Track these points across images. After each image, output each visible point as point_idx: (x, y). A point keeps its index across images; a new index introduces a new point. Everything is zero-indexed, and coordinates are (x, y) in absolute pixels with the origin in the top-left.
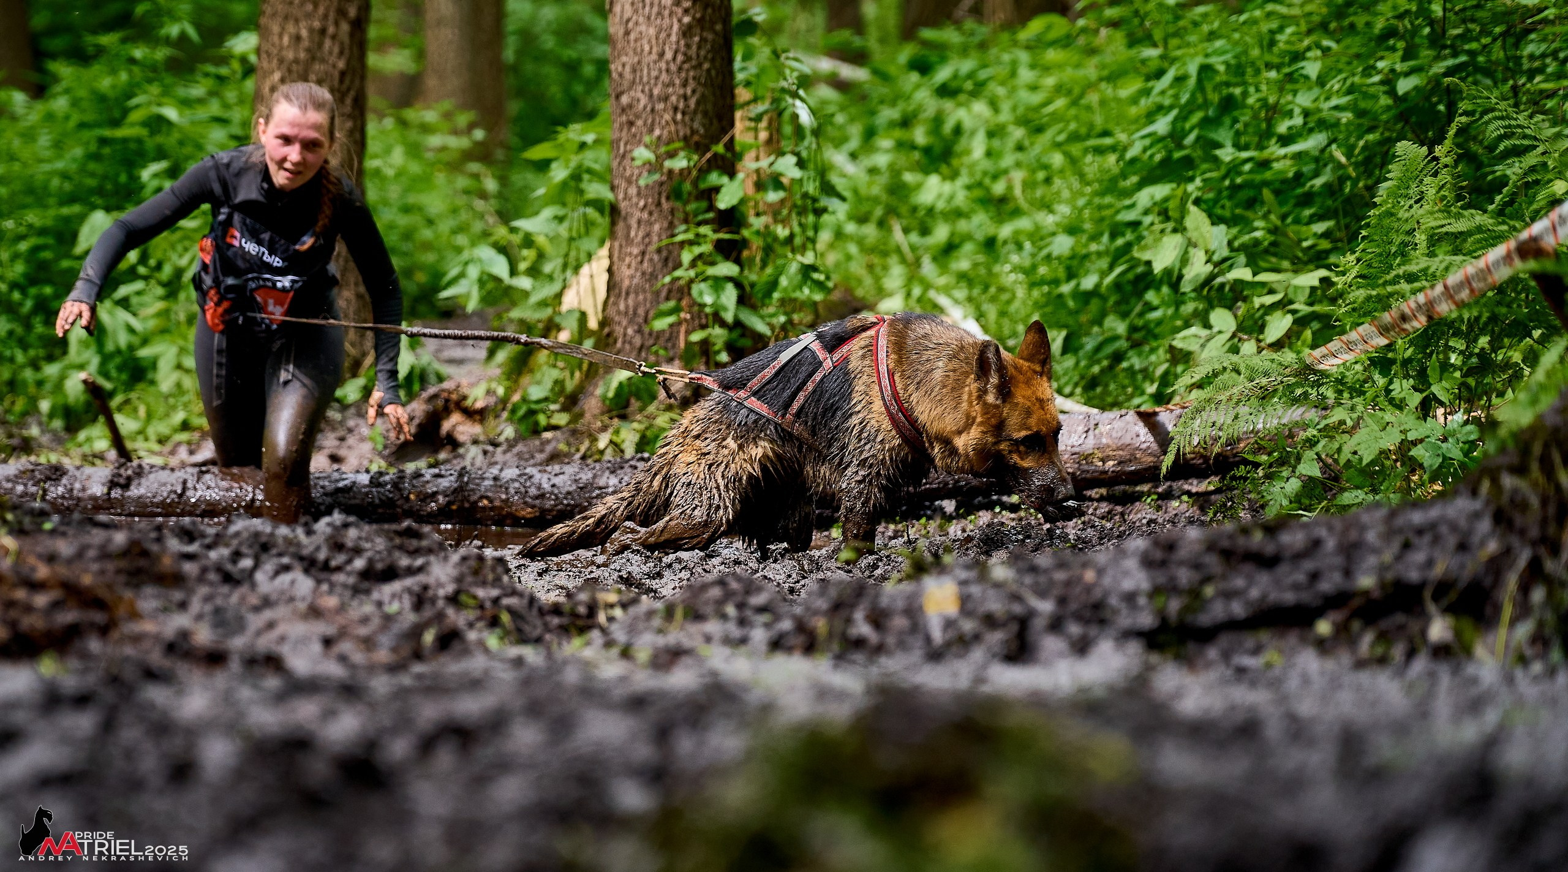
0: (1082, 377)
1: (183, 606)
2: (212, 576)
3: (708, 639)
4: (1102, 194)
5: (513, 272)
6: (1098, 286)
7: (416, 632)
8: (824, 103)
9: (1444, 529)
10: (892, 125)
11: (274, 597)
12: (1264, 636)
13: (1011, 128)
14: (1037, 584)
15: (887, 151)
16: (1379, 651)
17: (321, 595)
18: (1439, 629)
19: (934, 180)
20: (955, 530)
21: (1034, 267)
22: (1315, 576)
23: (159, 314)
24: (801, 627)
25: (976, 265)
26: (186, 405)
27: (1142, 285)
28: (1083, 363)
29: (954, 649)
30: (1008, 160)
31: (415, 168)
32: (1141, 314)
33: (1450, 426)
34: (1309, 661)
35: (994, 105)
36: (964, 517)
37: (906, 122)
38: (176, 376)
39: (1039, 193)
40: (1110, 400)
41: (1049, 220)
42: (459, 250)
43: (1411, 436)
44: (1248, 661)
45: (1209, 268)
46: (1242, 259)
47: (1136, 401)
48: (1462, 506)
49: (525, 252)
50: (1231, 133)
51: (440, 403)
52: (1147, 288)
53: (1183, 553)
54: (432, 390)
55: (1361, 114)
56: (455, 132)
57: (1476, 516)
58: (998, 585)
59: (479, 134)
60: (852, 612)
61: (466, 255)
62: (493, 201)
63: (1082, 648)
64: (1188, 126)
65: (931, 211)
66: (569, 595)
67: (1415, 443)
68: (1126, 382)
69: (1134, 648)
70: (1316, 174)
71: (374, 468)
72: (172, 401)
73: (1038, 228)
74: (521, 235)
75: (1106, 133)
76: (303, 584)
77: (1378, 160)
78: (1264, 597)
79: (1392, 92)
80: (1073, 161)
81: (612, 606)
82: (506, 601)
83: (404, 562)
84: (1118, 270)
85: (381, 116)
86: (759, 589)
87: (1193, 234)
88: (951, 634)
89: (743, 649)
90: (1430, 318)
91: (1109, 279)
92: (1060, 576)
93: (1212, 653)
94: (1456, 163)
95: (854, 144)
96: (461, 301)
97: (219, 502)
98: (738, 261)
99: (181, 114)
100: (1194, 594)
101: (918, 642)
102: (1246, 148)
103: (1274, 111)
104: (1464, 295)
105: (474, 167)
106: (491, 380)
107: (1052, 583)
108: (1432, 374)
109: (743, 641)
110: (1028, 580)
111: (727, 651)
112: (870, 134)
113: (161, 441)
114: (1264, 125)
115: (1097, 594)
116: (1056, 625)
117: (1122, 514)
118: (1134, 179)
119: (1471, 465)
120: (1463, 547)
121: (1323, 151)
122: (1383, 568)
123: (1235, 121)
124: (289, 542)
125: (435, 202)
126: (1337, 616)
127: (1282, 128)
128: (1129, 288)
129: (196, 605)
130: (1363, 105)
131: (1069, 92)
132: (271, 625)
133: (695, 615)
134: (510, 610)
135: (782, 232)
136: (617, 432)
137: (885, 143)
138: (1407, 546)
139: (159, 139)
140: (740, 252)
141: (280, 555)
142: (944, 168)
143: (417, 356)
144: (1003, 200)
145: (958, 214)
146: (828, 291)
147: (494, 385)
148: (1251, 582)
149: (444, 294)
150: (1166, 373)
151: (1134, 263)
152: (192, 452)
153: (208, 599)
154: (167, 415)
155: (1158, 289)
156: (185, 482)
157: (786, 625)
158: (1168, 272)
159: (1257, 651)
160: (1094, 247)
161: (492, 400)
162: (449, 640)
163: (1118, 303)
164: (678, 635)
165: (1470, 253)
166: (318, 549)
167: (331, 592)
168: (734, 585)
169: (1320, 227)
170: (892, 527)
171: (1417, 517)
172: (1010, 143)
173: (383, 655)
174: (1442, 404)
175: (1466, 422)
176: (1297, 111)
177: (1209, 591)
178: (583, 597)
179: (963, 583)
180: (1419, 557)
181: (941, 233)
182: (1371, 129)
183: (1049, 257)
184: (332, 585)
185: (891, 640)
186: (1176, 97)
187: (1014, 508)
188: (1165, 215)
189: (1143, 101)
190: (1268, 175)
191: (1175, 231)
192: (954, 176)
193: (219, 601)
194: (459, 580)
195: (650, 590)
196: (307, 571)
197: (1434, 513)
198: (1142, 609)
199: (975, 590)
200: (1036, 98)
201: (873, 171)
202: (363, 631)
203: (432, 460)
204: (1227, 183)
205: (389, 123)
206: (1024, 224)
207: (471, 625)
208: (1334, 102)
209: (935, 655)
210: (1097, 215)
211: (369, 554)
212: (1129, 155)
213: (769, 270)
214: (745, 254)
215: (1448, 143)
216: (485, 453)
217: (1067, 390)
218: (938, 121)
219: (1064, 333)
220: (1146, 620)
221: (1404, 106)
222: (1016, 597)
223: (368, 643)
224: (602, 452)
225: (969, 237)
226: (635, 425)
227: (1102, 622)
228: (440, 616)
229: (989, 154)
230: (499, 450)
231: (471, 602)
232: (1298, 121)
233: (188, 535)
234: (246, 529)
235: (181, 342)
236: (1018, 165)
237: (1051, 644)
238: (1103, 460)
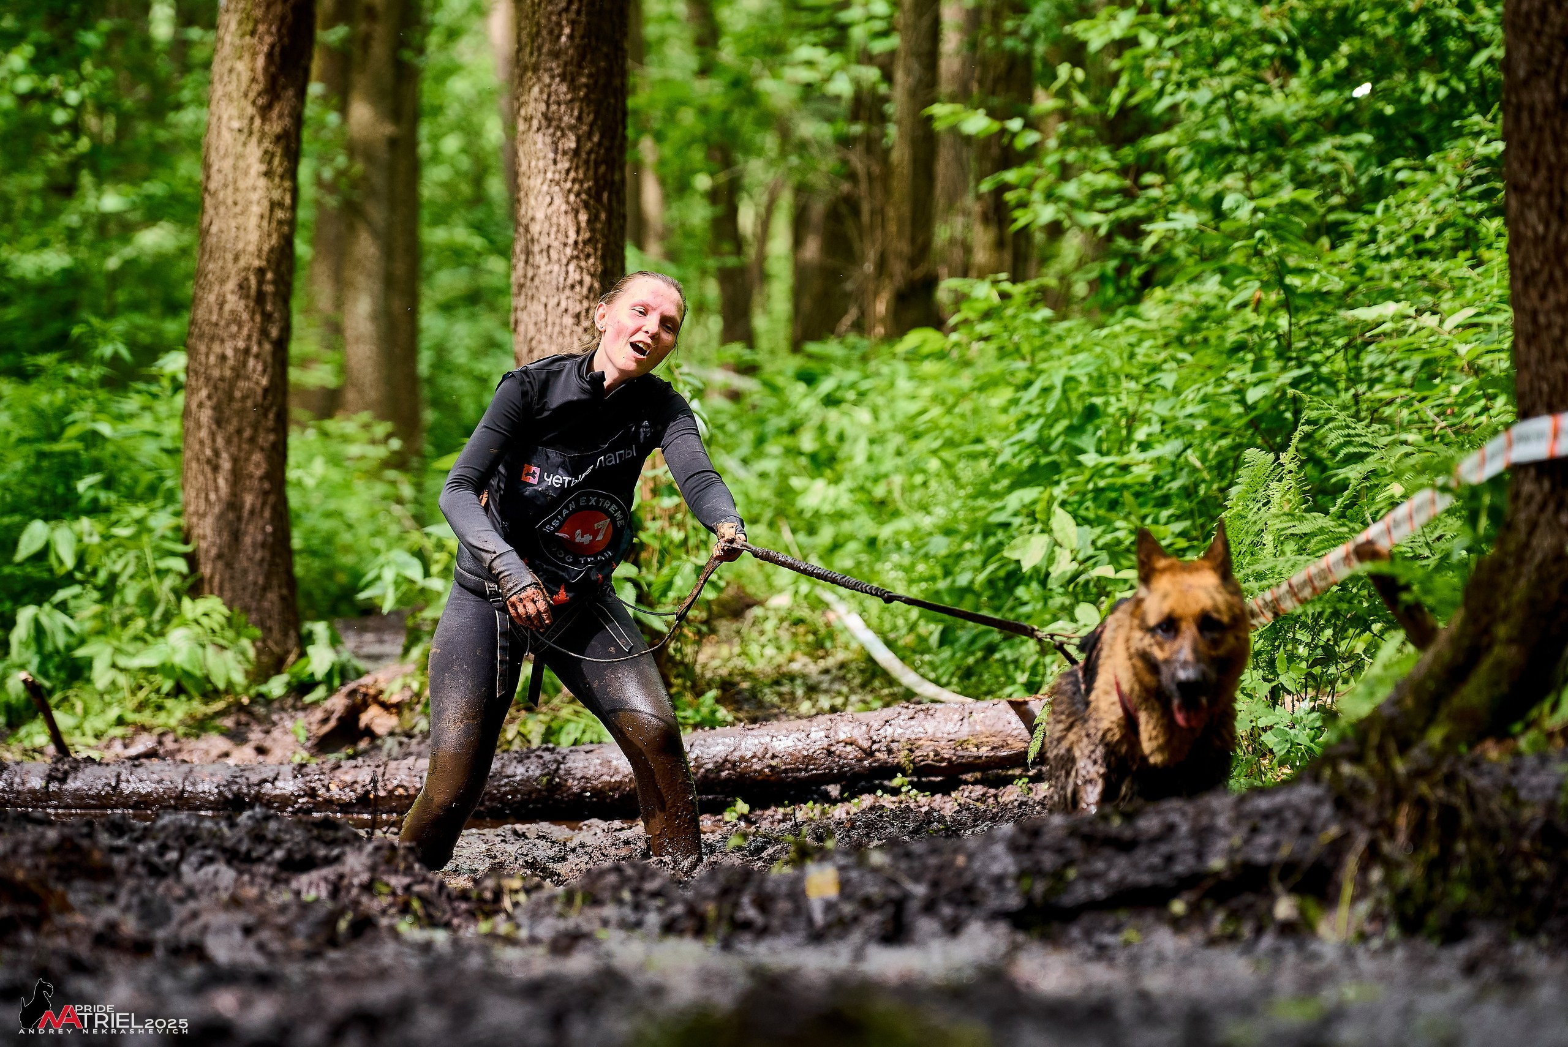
0: (958, 668)
1: (112, 898)
2: (140, 869)
3: (605, 923)
4: (974, 497)
5: (427, 574)
6: (972, 582)
7: (332, 919)
8: (718, 412)
9: (1288, 814)
10: (780, 432)
11: (198, 887)
12: (1123, 915)
13: (890, 435)
14: (911, 868)
15: (775, 457)
16: (1230, 928)
17: (243, 885)
18: (1284, 908)
19: (819, 484)
20: (839, 812)
21: (913, 565)
22: (1169, 859)
23: (95, 617)
24: (692, 911)
25: (859, 564)
26: (120, 702)
27: (1012, 582)
28: (959, 655)
29: (835, 931)
30: (888, 465)
31: (335, 475)
32: (1012, 609)
33: (1297, 714)
34: (1165, 940)
35: (875, 412)
36: (848, 800)
37: (793, 430)
38: (112, 674)
39: (917, 496)
40: (984, 689)
41: (926, 522)
42: (377, 552)
43: (1261, 723)
44: (1107, 939)
45: (1075, 566)
46: (1104, 556)
47: (1009, 690)
48: (1306, 791)
49: (437, 556)
50: (1094, 440)
51: (359, 697)
52: (1017, 584)
53: (1047, 839)
54: (352, 685)
55: (1215, 421)
56: (373, 442)
57: (1317, 802)
58: (876, 870)
59: (395, 444)
60: (739, 897)
61: (382, 559)
62: (409, 506)
63: (953, 928)
64: (1054, 433)
65: (817, 514)
66: (476, 882)
67: (1265, 730)
68: (999, 672)
69: (1002, 928)
70: (1174, 478)
71: (297, 759)
72: (107, 698)
73: (916, 529)
74: (433, 540)
75: (978, 440)
76: (226, 875)
77: (1231, 463)
78: (1122, 879)
79: (1242, 401)
80: (947, 465)
81: (516, 892)
82: (417, 888)
83: (322, 852)
84: (991, 568)
85: (303, 427)
86: (653, 875)
87: (1059, 535)
88: (832, 917)
89: (638, 932)
90: (1276, 615)
91: (982, 577)
92: (933, 861)
93: (1075, 932)
94: (1301, 467)
95: (745, 450)
96: (377, 601)
97: (149, 794)
98: (636, 563)
99: (115, 429)
100: (1058, 876)
101: (802, 924)
102: (1108, 453)
103: (1133, 420)
104: (1307, 592)
105: (391, 474)
106: (405, 675)
107: (925, 868)
108: (1280, 666)
109: (638, 924)
110: (903, 865)
111: (621, 934)
112: (760, 441)
113: (97, 736)
114: (1124, 432)
115: (968, 877)
116: (929, 907)
117: (995, 796)
118: (1005, 482)
119: (1318, 750)
120: (1306, 831)
121: (1179, 456)
122: (1232, 851)
123: (1097, 428)
124: (212, 834)
125: (355, 507)
126: (1190, 896)
127: (1141, 434)
128: (1001, 584)
129: (123, 898)
130: (1217, 413)
131: (943, 402)
132: (195, 915)
133: (594, 901)
134: (420, 897)
135: (677, 535)
136: (524, 724)
137: (774, 448)
138: (1254, 830)
139: (95, 453)
140: (638, 555)
141: (204, 847)
142: (828, 472)
143: (337, 652)
144: (882, 503)
145: (840, 516)
146: (720, 590)
147: (408, 680)
148: (1110, 866)
149: (362, 596)
150: (1036, 664)
151: (1005, 561)
152: (126, 746)
153: (135, 891)
154: (103, 711)
155: (1028, 585)
156: (118, 776)
157: (678, 909)
158: (1036, 570)
159: (1116, 929)
160: (967, 546)
161: (407, 695)
162: (364, 926)
163: (991, 598)
164: (578, 919)
165: (1313, 553)
166: (240, 841)
167: (252, 882)
168: (630, 872)
169: (1178, 527)
170: (781, 810)
171: (1263, 803)
172: (891, 447)
173: (300, 943)
174: (1289, 693)
175: (1313, 709)
176: (1155, 419)
177: (1072, 873)
178: (489, 883)
179: (842, 869)
180: (1265, 840)
181: (826, 534)
182: (1224, 435)
183: (926, 556)
184: (253, 876)
185: (776, 922)
186: (1043, 406)
187: (895, 792)
188: (1032, 516)
189: (1012, 410)
190: (1128, 479)
191: (1042, 531)
192: (837, 480)
193: (146, 893)
194: (373, 868)
195: (552, 874)
196: (229, 863)
197: (1279, 799)
198: (1009, 891)
199: (854, 875)
200: (913, 407)
201: (763, 475)
202: (281, 920)
203: (350, 751)
204: (1091, 486)
205: (311, 434)
206: (903, 524)
207: (384, 912)
208: (1190, 409)
209: (817, 937)
210: (971, 517)
211: (288, 845)
212: (1000, 461)
213: (665, 571)
214: (644, 555)
215: (1291, 450)
216: (401, 744)
217: (944, 680)
218: (822, 429)
219: (940, 627)
220: (1013, 901)
221: (1253, 414)
222: (893, 882)
223: (286, 931)
224: (510, 742)
225: (851, 537)
226: (541, 717)
227: (973, 904)
228: (356, 903)
229: (870, 459)
230: (414, 741)
231: (385, 890)
232: (1156, 428)
233: (118, 828)
234: (173, 822)
235: (115, 643)
236: (897, 470)
237: (926, 925)
238: (977, 746)
